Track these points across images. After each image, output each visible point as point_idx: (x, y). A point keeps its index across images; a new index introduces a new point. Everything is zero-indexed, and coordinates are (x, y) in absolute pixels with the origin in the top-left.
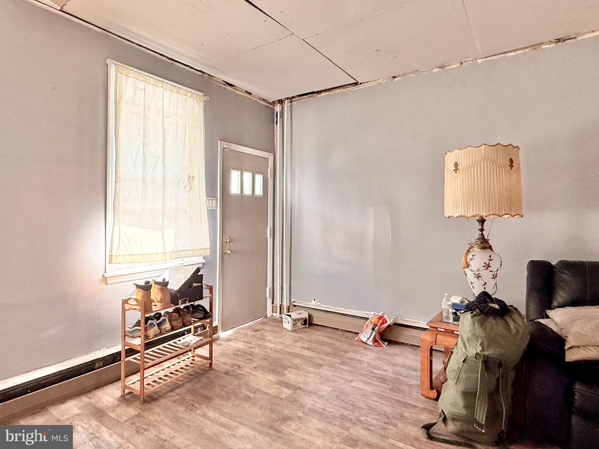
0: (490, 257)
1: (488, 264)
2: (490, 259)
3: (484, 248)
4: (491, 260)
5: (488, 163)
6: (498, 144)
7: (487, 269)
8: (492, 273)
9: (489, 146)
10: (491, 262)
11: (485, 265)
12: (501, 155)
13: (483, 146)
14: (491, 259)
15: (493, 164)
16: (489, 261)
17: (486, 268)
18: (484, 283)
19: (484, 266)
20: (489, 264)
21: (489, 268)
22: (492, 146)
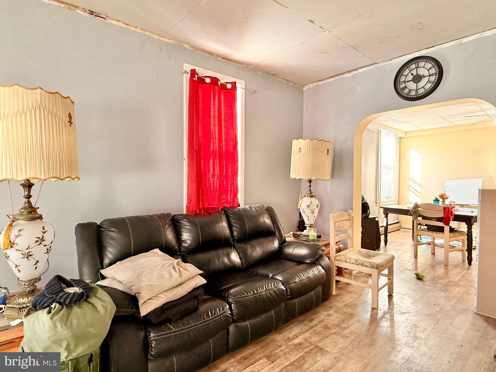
0: (43, 228)
1: (41, 237)
2: (43, 231)
3: (33, 219)
4: (45, 232)
5: (46, 113)
6: (57, 93)
7: (41, 243)
8: (46, 247)
9: (46, 91)
10: (45, 235)
11: (37, 239)
12: (61, 108)
13: (39, 90)
14: (45, 230)
15: (52, 116)
16: (43, 234)
17: (39, 243)
18: (36, 262)
19: (37, 241)
20: (43, 237)
21: (43, 243)
22: (50, 93)
